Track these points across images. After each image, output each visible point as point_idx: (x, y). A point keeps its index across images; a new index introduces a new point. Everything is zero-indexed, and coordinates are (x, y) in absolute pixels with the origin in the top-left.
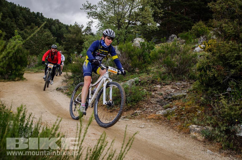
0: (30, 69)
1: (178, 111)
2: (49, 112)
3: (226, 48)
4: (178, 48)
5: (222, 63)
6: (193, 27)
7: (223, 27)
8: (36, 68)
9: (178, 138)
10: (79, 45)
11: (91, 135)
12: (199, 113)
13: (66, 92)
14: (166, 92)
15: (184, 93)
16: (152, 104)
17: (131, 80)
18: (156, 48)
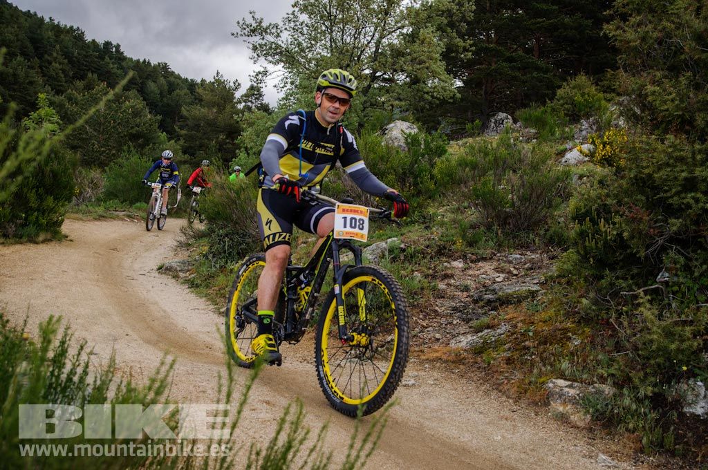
0: (80, 208)
1: (515, 339)
2: (135, 336)
3: (655, 154)
4: (517, 154)
5: (644, 198)
6: (559, 91)
7: (646, 95)
8: (100, 206)
9: (514, 420)
10: (227, 138)
11: (258, 406)
12: (576, 346)
13: (187, 279)
14: (479, 283)
15: (532, 285)
16: (438, 315)
17: (377, 246)
18: (451, 150)
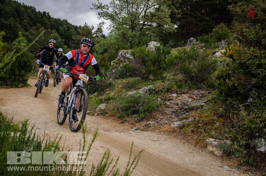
0: (35, 74)
1: (195, 123)
4: (197, 53)
5: (243, 71)
6: (214, 29)
7: (244, 32)
9: (194, 153)
12: (217, 126)
14: (182, 102)
15: (202, 103)
16: (166, 114)
17: (144, 88)
18: (173, 52)
